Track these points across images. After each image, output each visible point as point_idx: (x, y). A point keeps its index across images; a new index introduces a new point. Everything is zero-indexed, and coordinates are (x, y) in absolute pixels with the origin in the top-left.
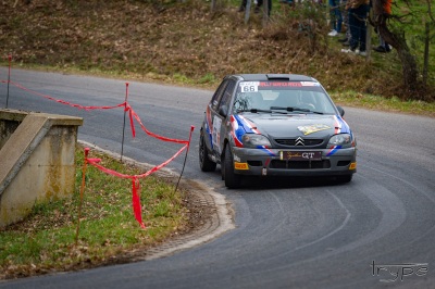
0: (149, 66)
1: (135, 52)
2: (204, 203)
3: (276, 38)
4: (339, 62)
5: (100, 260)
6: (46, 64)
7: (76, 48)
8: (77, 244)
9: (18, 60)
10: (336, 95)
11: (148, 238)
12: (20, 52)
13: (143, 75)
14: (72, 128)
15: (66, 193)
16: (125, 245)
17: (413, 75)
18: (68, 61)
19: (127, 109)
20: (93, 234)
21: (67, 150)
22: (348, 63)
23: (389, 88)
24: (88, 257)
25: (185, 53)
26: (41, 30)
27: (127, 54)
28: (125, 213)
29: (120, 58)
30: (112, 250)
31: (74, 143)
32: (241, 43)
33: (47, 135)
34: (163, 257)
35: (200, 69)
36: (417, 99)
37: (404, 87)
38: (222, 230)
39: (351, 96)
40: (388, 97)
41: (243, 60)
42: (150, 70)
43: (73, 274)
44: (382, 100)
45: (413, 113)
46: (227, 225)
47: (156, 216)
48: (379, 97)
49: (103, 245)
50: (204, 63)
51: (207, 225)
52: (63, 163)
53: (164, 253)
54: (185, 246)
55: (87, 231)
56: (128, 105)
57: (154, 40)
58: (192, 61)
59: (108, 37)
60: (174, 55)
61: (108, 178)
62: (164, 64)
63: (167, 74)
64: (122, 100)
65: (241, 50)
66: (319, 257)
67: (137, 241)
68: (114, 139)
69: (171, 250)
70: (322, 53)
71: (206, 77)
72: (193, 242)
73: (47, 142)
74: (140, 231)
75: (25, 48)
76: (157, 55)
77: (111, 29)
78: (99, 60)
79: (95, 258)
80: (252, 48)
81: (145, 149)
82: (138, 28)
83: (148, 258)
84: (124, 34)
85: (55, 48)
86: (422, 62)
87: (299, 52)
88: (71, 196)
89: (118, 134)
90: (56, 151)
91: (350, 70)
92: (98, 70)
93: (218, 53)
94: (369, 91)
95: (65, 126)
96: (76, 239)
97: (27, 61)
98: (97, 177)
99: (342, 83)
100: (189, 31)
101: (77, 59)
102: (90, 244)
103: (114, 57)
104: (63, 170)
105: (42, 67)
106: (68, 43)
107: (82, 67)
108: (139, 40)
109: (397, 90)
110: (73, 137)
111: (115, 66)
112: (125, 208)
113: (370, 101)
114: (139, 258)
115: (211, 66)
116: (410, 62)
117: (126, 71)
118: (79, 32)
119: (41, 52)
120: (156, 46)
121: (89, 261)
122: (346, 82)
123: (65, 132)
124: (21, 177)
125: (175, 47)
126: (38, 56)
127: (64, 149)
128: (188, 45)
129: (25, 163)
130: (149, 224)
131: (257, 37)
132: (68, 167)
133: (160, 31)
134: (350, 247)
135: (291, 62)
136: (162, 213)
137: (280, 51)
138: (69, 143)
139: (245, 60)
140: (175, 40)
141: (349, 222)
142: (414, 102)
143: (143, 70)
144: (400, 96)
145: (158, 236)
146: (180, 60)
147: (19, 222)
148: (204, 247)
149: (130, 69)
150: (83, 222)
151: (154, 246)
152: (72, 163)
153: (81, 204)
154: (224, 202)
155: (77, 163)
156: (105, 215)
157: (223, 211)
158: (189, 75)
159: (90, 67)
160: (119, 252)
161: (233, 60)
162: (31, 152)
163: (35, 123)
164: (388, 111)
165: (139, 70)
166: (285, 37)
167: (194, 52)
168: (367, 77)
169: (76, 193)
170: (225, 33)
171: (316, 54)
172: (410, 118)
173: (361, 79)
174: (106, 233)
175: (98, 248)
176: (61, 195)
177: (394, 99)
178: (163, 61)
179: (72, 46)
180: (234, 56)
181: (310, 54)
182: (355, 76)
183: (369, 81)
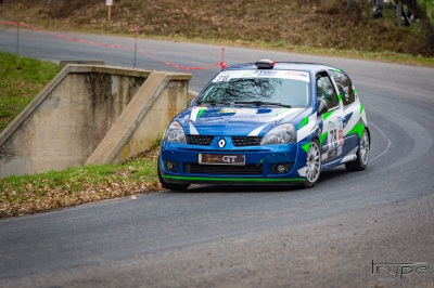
0: (237, 35)
1: (227, 25)
3: (331, 12)
4: (378, 30)
6: (162, 35)
7: (184, 23)
9: (141, 32)
10: (377, 54)
12: (142, 26)
13: (234, 41)
14: (184, 82)
18: (177, 32)
19: (223, 67)
21: (181, 98)
22: (384, 30)
23: (415, 48)
25: (263, 25)
26: (157, 10)
27: (221, 26)
29: (216, 29)
31: (186, 93)
32: (305, 17)
33: (166, 87)
35: (275, 36)
37: (426, 47)
39: (388, 55)
40: (415, 55)
41: (307, 29)
42: (238, 38)
44: (410, 57)
48: (408, 55)
50: (278, 32)
52: (178, 107)
56: (224, 64)
57: (241, 16)
58: (269, 31)
59: (207, 14)
60: (255, 27)
62: (249, 34)
63: (251, 40)
64: (220, 60)
65: (305, 22)
70: (365, 24)
71: (280, 42)
73: (166, 91)
75: (146, 23)
76: (243, 26)
77: (208, 8)
78: (200, 31)
80: (313, 20)
82: (229, 7)
84: (218, 12)
85: (168, 23)
87: (348, 22)
90: (173, 99)
91: (386, 35)
92: (199, 39)
93: (288, 24)
94: (400, 51)
95: (179, 81)
97: (148, 33)
99: (380, 45)
100: (266, 8)
101: (185, 31)
103: (211, 28)
105: (160, 37)
106: (178, 19)
107: (188, 37)
108: (229, 16)
109: (421, 49)
110: (185, 89)
111: (212, 35)
113: (401, 58)
115: (283, 34)
117: (220, 39)
118: (185, 11)
119: (158, 26)
120: (242, 20)
123: (179, 85)
124: (147, 117)
125: (256, 21)
126: (155, 29)
127: (179, 98)
128: (266, 19)
129: (150, 108)
131: (317, 12)
133: (245, 9)
135: (342, 30)
137: (334, 22)
138: (182, 93)
140: (256, 15)
143: (233, 38)
144: (423, 54)
146: (260, 30)
147: (147, 152)
149: (223, 37)
152: (185, 107)
158: (267, 41)
159: (194, 36)
161: (299, 29)
162: (155, 100)
163: (157, 79)
164: (415, 65)
165: (230, 38)
166: (337, 12)
167: (270, 24)
168: (399, 40)
170: (293, 9)
171: (360, 24)
173: (394, 41)
177: (419, 56)
178: (248, 31)
179: (181, 21)
180: (300, 26)
181: (356, 24)
182: (390, 40)
183: (400, 43)
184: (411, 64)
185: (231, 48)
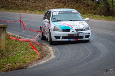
0: (27, 8)
1: (23, 4)
2: (46, 50)
4: (86, 5)
5: (14, 68)
7: (5, 4)
8: (7, 64)
10: (85, 15)
11: (29, 61)
13: (25, 11)
14: (4, 28)
15: (3, 48)
16: (22, 63)
17: (109, 9)
19: (21, 22)
20: (12, 60)
21: (3, 35)
22: (88, 5)
23: (101, 13)
24: (11, 67)
25: (38, 4)
27: (20, 5)
28: (22, 54)
29: (18, 6)
30: (18, 65)
31: (5, 33)
34: (34, 67)
35: (43, 9)
36: (110, 16)
37: (106, 12)
38: (51, 58)
39: (90, 16)
40: (101, 15)
42: (27, 10)
43: (6, 73)
44: (99, 16)
45: (109, 20)
46: (53, 56)
47: (31, 54)
48: (98, 16)
49: (15, 64)
50: (44, 7)
51: (47, 56)
52: (2, 39)
53: (34, 65)
54: (41, 63)
55: (10, 60)
56: (21, 21)
58: (40, 6)
60: (35, 5)
61: (16, 43)
62: (32, 8)
63: (33, 10)
65: (55, 2)
66: (82, 65)
67: (26, 62)
68: (17, 31)
69: (36, 65)
70: (80, 3)
71: (45, 11)
72: (43, 62)
74: (27, 59)
76: (30, 5)
78: (12, 7)
79: (13, 68)
80: (59, 2)
81: (27, 34)
83: (29, 67)
86: (111, 4)
87: (73, 2)
88: (5, 49)
89: (18, 29)
91: (89, 8)
92: (11, 10)
93: (48, 4)
94: (95, 14)
95: (2, 28)
96: (7, 62)
98: (12, 43)
99: (87, 12)
101: (5, 7)
102: (11, 64)
103: (16, 6)
104: (2, 41)
106: (2, 2)
107: (7, 9)
108: (24, 1)
109: (104, 13)
110: (5, 31)
111: (17, 9)
112: (21, 52)
113: (95, 17)
114: (26, 67)
115: (46, 8)
116: (107, 5)
117: (20, 10)
120: (29, 2)
121: (11, 69)
122: (88, 11)
123: (2, 30)
125: (35, 2)
127: (2, 35)
128: (39, 1)
130: (29, 57)
132: (3, 40)
134: (91, 62)
135: (71, 6)
136: (33, 53)
137: (67, 2)
138: (4, 33)
139: (57, 6)
141: (90, 54)
142: (109, 17)
143: (25, 10)
144: (105, 15)
145: (32, 60)
146: (37, 6)
148: (46, 63)
149: (21, 9)
150: (9, 57)
151: (31, 63)
152: (5, 39)
153: (8, 51)
154: (52, 49)
155: (6, 39)
156: (15, 55)
157: (52, 52)
158: (39, 11)
159: (9, 9)
160: (20, 66)
161: (53, 6)
164: (101, 20)
165: (24, 10)
167: (41, 4)
168: (95, 10)
169: (6, 48)
171: (78, 3)
172: (108, 22)
173: (92, 10)
174: (16, 60)
175: (14, 64)
176: (2, 49)
177: (103, 16)
178: (31, 7)
179: (3, 3)
180: (53, 4)
181: (77, 3)
182: (91, 9)
183: (95, 11)
184: (100, 19)
185: (24, 14)
